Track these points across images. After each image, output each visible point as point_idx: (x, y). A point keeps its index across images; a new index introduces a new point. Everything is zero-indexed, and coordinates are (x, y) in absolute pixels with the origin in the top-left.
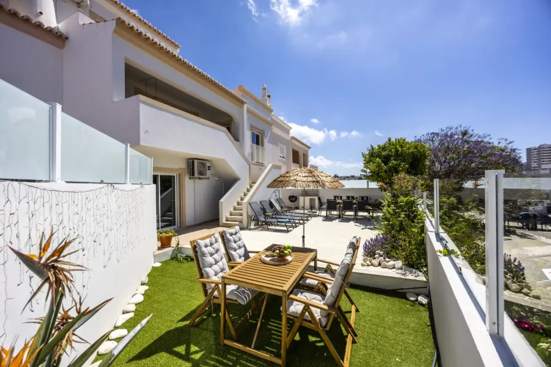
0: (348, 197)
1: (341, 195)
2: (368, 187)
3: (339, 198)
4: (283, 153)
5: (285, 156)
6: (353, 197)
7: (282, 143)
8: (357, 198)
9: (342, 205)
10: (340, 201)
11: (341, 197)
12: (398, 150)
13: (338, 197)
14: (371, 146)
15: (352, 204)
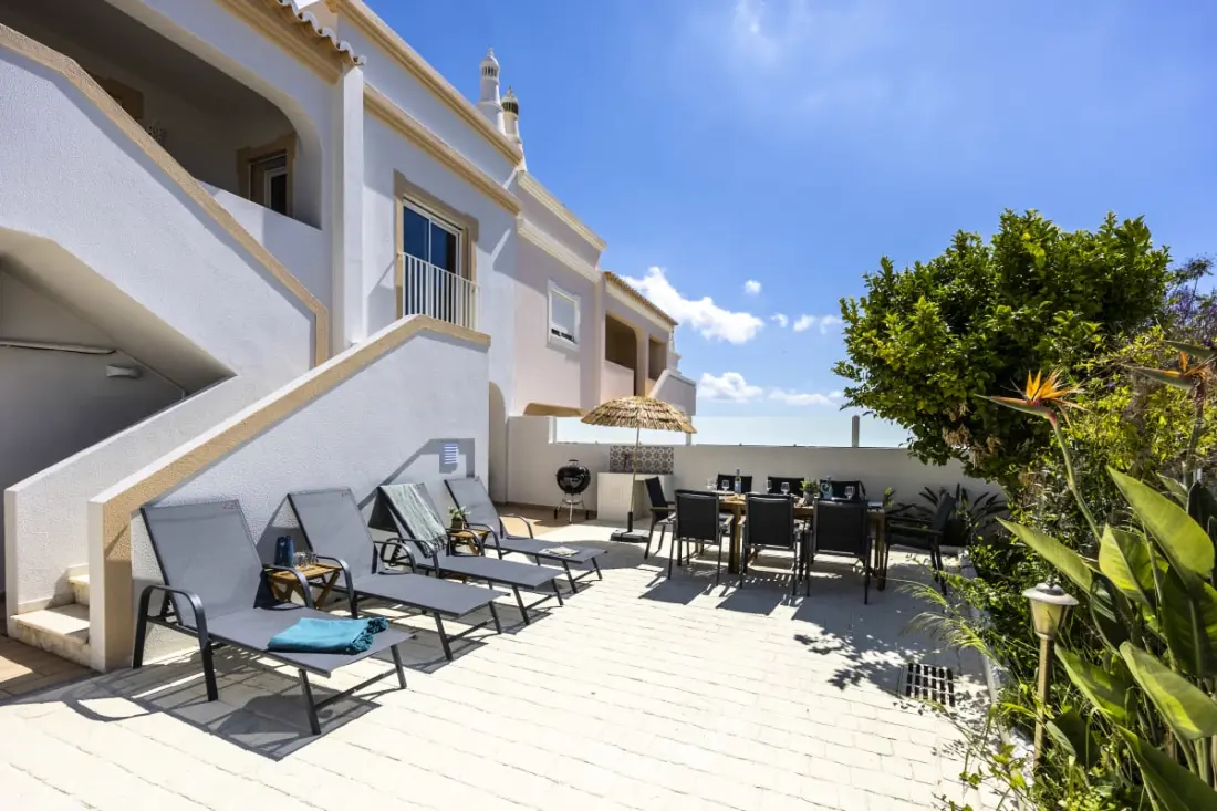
0: (776, 484)
1: (745, 473)
2: (855, 446)
3: (737, 484)
4: (569, 321)
5: (576, 335)
6: (795, 485)
7: (559, 285)
8: (812, 489)
9: (743, 518)
10: (740, 499)
11: (747, 483)
12: (1030, 259)
13: (731, 479)
14: (884, 261)
15: (787, 513)
